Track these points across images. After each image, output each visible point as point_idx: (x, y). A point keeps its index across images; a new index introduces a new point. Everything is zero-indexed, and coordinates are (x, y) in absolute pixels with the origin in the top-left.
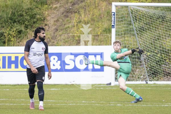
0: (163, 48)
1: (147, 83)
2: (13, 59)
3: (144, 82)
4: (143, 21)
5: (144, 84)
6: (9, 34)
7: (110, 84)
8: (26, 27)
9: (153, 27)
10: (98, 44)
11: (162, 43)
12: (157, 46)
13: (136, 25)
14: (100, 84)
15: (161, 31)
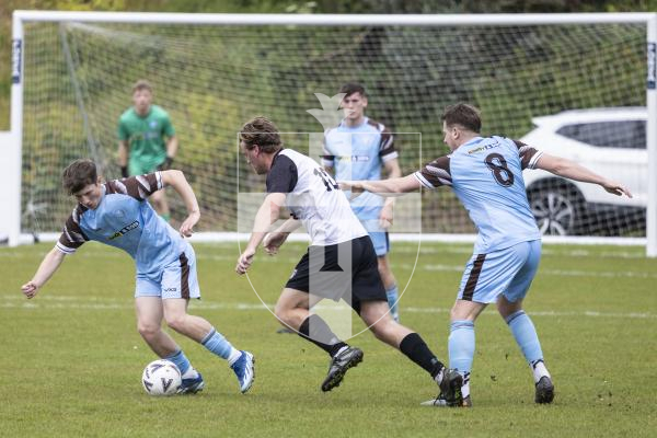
4: (103, 63)
7: (6, 241)
13: (81, 75)
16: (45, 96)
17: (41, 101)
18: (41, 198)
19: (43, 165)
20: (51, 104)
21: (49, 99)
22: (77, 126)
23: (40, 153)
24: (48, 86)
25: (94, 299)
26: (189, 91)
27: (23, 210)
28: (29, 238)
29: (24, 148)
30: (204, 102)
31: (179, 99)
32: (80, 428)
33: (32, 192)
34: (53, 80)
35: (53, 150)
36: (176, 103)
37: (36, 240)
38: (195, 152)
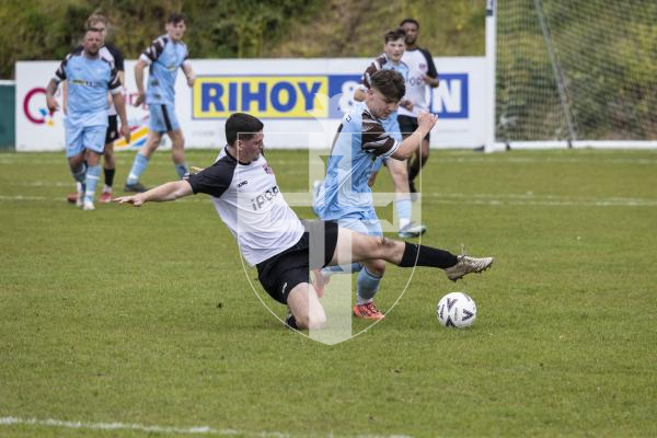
0: (609, 63)
1: (570, 146)
2: (254, 89)
3: (563, 144)
5: (563, 150)
6: (246, 29)
7: (482, 149)
8: (288, 13)
9: (585, 12)
10: (456, 52)
11: (607, 50)
12: (595, 58)
13: (545, 9)
14: (460, 150)
15: (603, 24)
16: (516, 26)
17: (513, 30)
18: (511, 112)
19: (514, 84)
20: (522, 34)
21: (520, 29)
22: (543, 52)
23: (513, 74)
24: (518, 17)
25: (550, 197)
26: (638, 22)
27: (497, 122)
28: (501, 146)
29: (497, 70)
30: (650, 31)
31: (628, 28)
32: (522, 306)
33: (504, 107)
34: (524, 13)
35: (524, 72)
36: (626, 32)
37: (508, 148)
38: (642, 74)
